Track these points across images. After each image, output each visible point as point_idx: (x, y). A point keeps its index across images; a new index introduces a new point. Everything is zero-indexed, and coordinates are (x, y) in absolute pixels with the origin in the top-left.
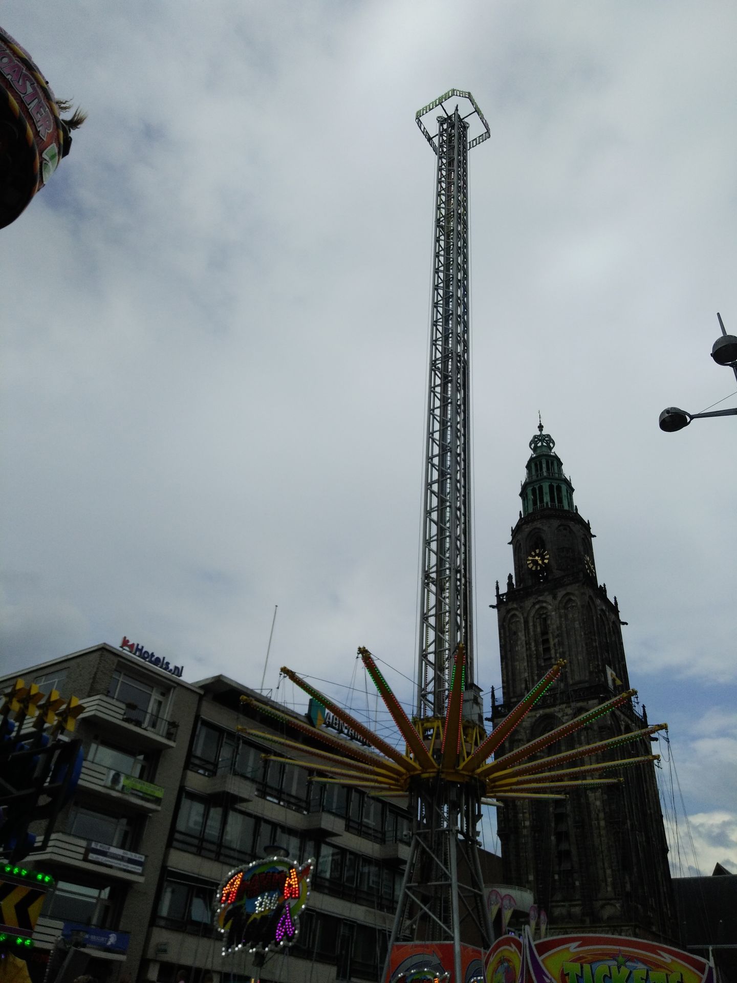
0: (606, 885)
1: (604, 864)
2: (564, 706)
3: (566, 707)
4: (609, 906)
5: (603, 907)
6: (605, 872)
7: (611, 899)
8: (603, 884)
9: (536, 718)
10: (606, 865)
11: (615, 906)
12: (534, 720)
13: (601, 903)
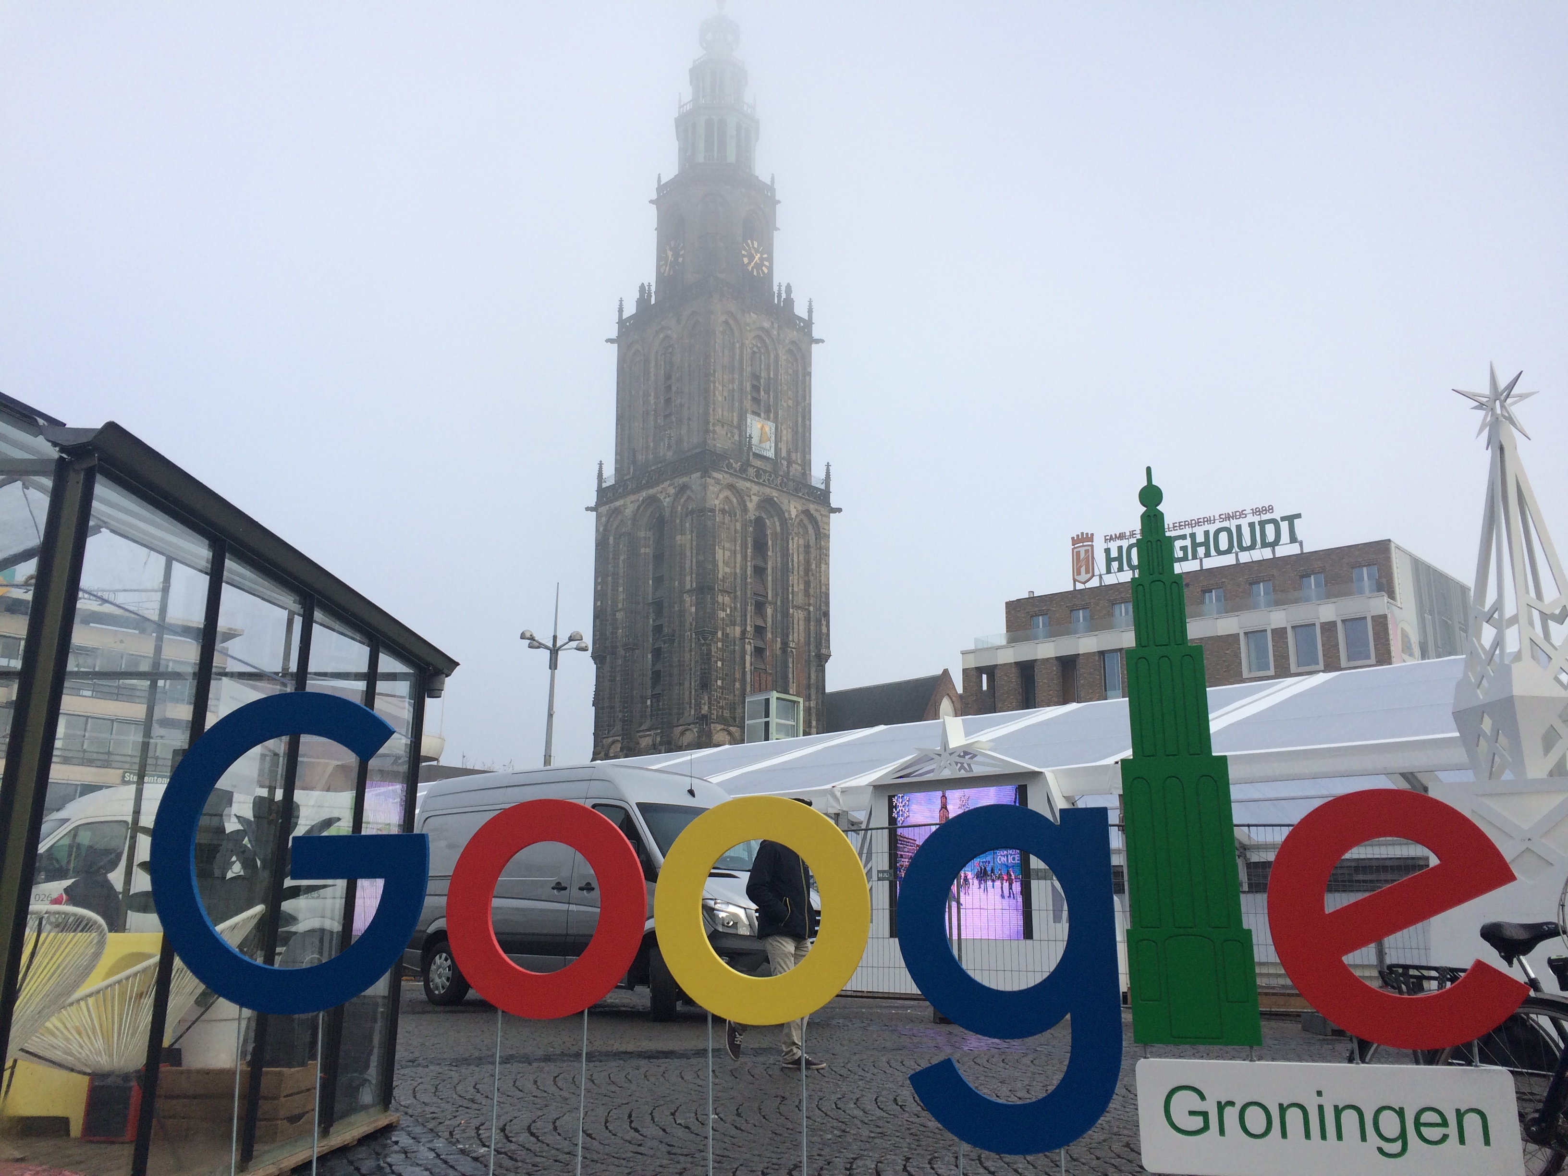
2: (667, 483)
3: (669, 486)
9: (638, 503)
12: (637, 504)
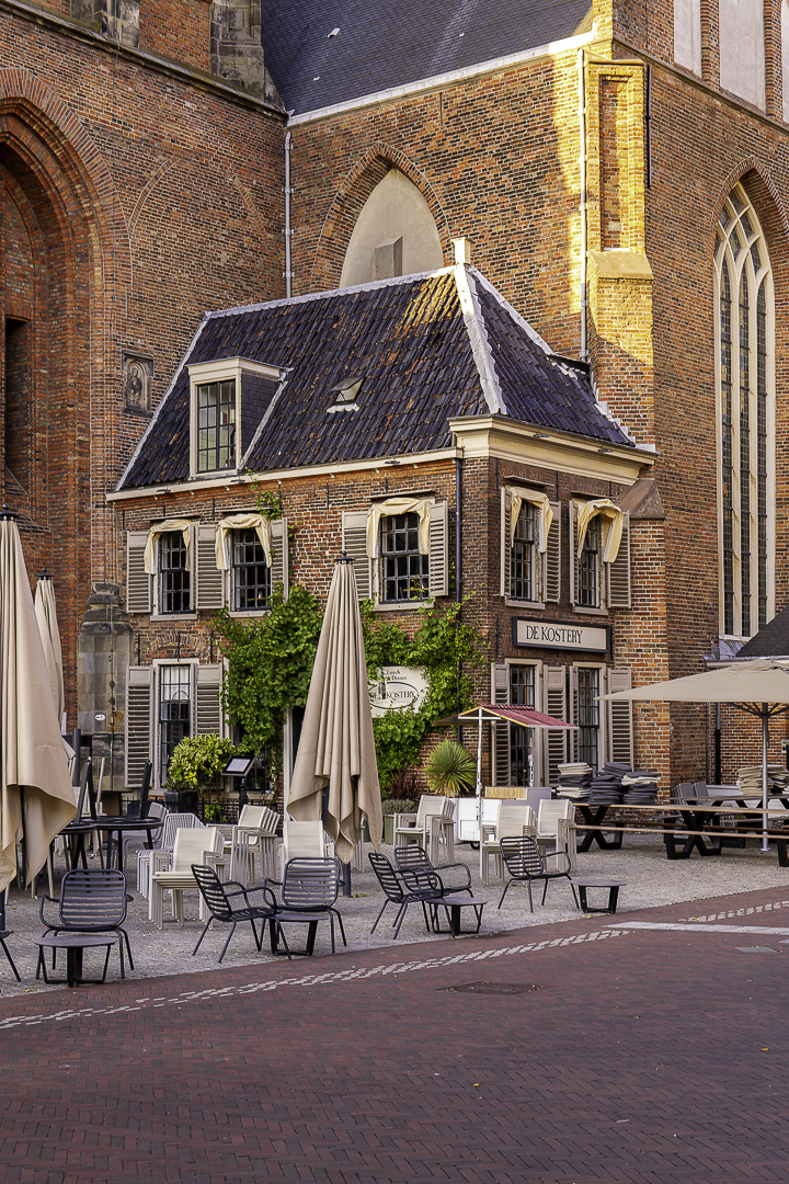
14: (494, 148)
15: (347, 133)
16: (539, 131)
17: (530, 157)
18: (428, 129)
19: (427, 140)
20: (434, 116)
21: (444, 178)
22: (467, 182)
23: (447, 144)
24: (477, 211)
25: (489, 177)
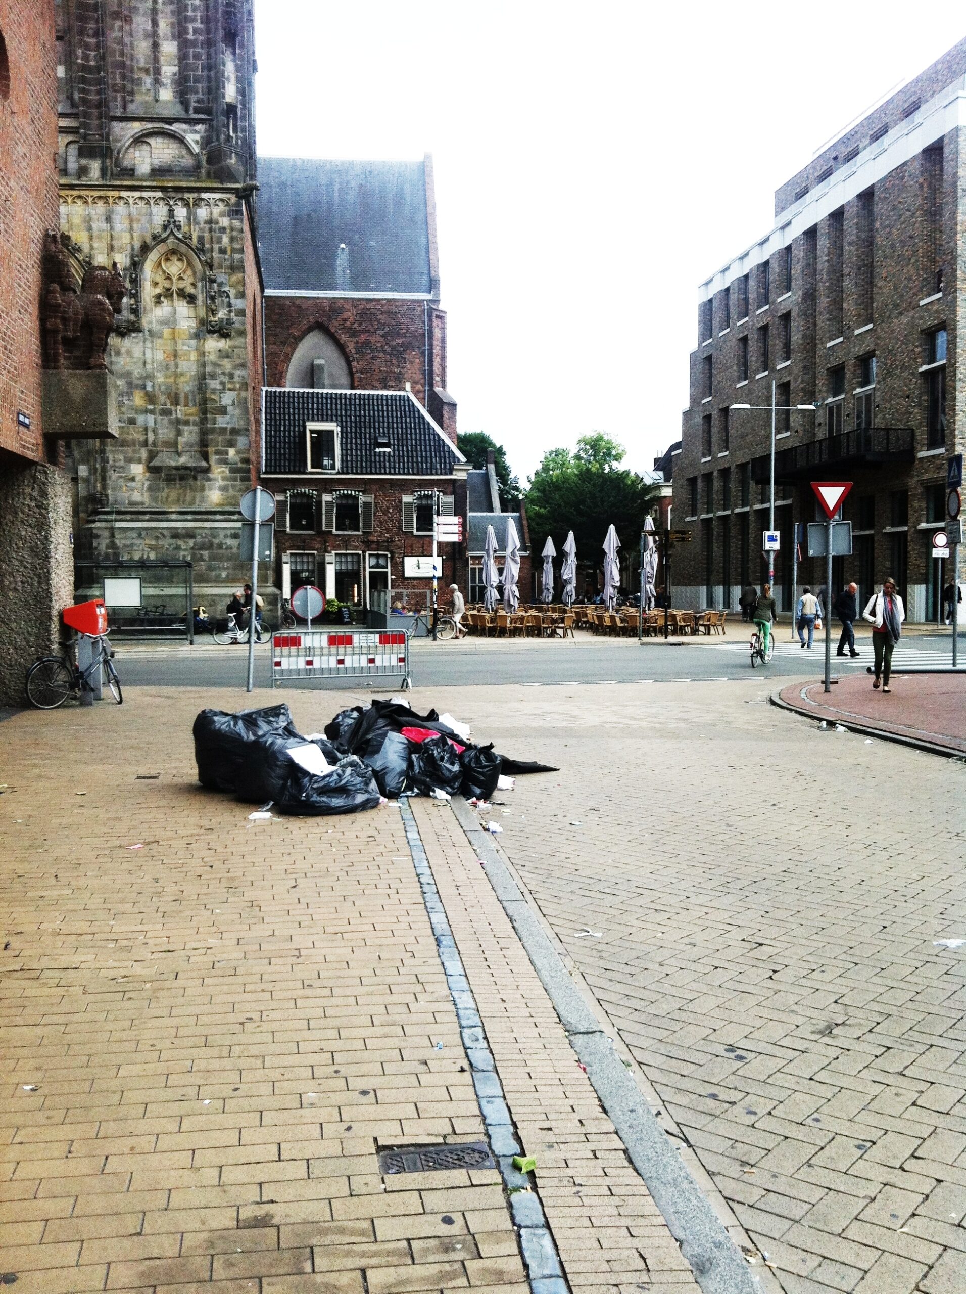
0: (157, 82)
1: (155, 23)
4: (159, 140)
5: (140, 140)
6: (155, 46)
7: (170, 121)
8: (148, 81)
10: (164, 26)
11: (181, 141)
13: (136, 127)
14: (381, 332)
15: (299, 307)
16: (404, 331)
17: (399, 341)
18: (346, 315)
19: (345, 320)
20: (349, 311)
21: (355, 340)
22: (367, 344)
23: (356, 325)
24: (372, 358)
25: (379, 345)
